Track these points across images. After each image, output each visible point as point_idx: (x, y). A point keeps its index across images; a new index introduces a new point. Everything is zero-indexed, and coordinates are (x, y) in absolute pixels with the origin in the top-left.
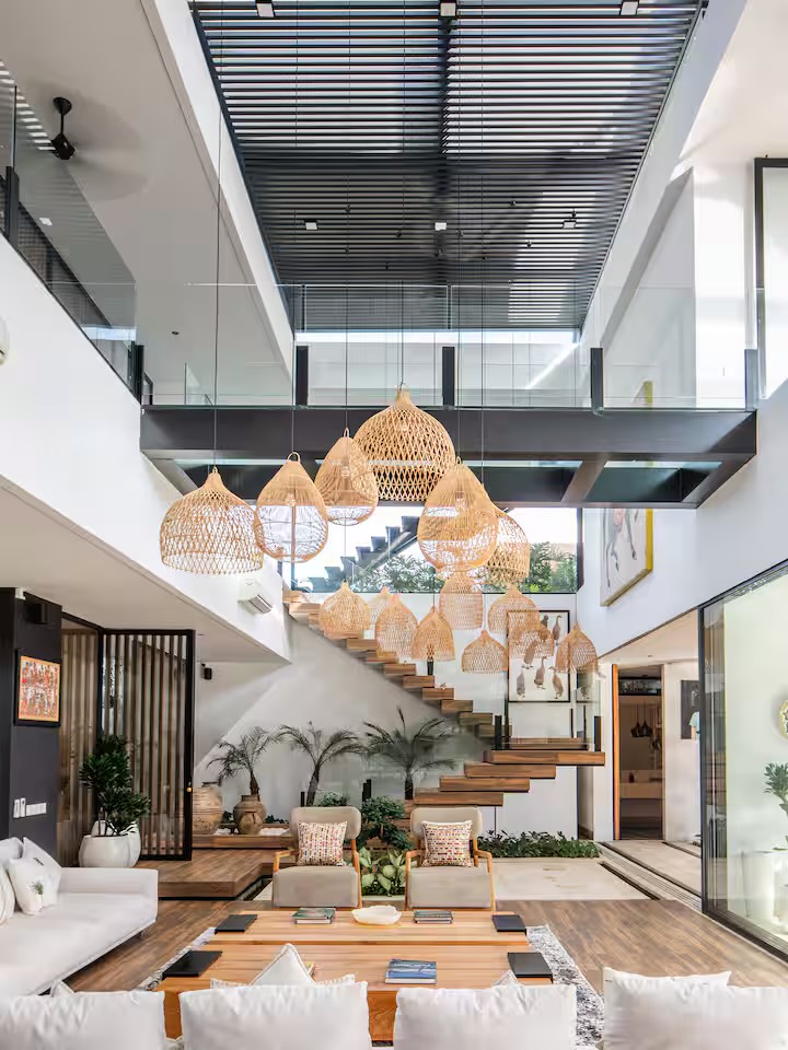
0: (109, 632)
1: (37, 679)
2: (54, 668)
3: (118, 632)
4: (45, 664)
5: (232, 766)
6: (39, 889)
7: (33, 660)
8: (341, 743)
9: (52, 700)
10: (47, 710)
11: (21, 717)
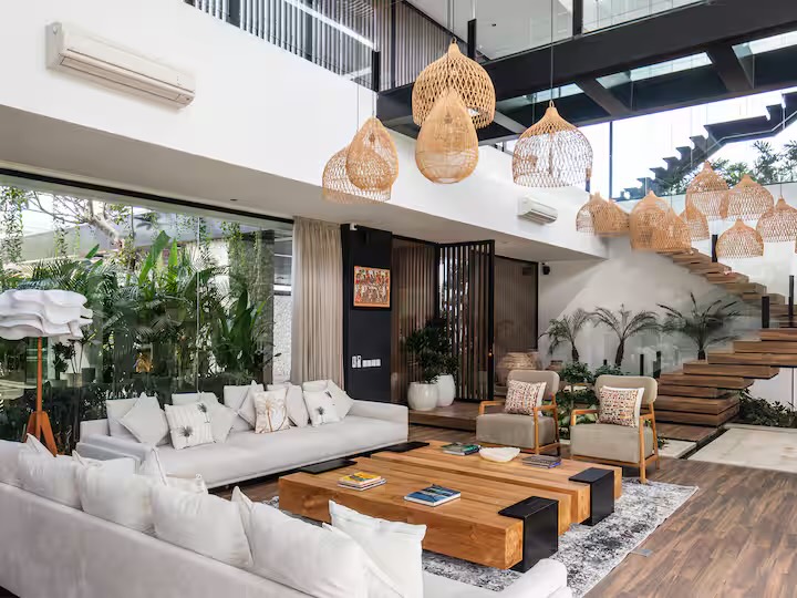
0: (443, 246)
1: (368, 280)
2: (384, 273)
3: (449, 245)
4: (376, 271)
5: (560, 339)
6: (321, 412)
7: (365, 269)
8: (644, 322)
9: (384, 294)
10: (378, 300)
11: (355, 304)
